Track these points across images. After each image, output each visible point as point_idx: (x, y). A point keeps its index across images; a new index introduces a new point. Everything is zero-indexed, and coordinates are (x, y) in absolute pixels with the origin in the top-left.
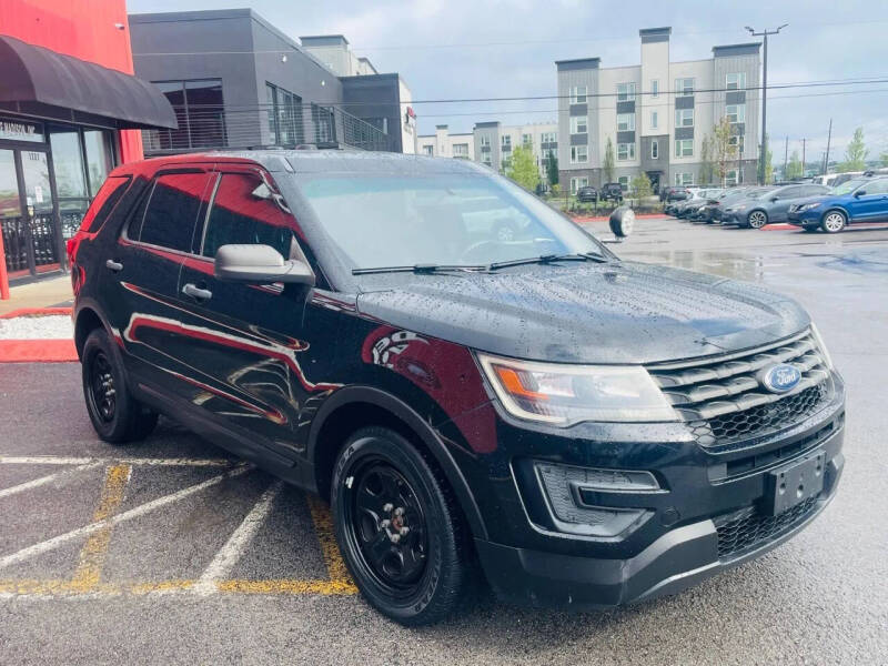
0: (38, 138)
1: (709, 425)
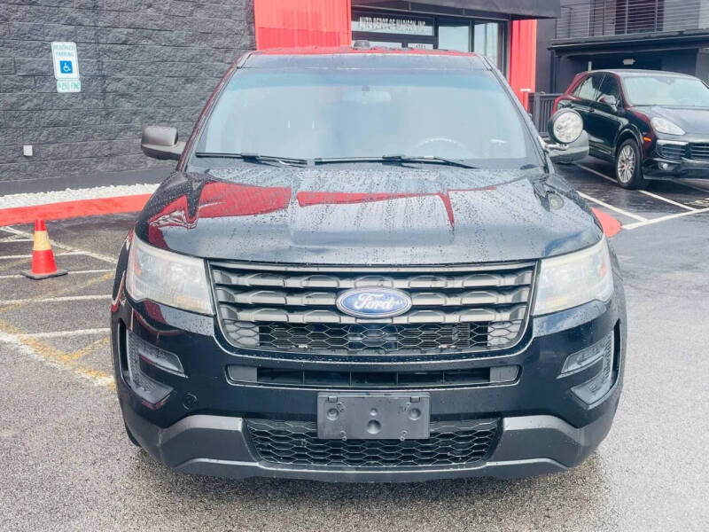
0: (427, 30)
1: (257, 329)
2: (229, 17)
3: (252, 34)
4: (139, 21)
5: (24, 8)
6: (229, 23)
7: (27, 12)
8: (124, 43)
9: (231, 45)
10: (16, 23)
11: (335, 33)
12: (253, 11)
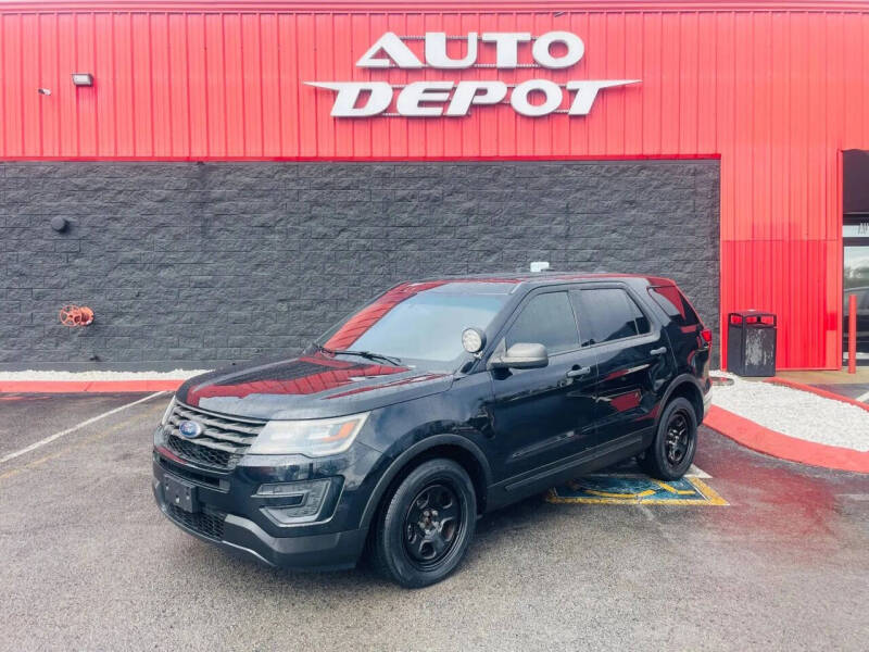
2: (692, 234)
3: (716, 247)
4: (603, 243)
5: (513, 241)
6: (691, 239)
7: (516, 243)
8: (589, 261)
9: (692, 258)
10: (507, 251)
11: (819, 241)
12: (719, 227)
